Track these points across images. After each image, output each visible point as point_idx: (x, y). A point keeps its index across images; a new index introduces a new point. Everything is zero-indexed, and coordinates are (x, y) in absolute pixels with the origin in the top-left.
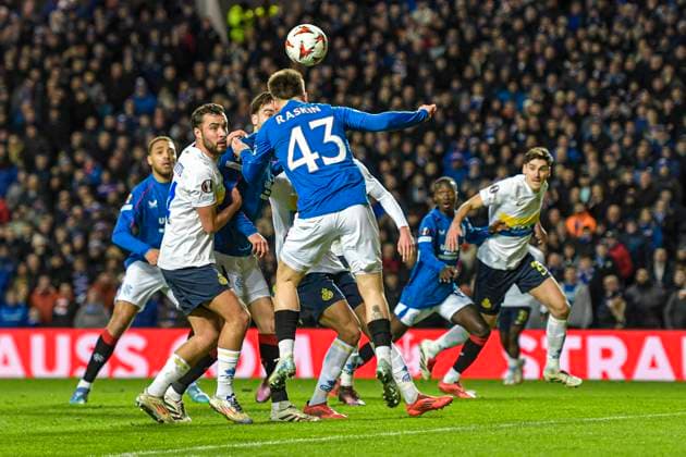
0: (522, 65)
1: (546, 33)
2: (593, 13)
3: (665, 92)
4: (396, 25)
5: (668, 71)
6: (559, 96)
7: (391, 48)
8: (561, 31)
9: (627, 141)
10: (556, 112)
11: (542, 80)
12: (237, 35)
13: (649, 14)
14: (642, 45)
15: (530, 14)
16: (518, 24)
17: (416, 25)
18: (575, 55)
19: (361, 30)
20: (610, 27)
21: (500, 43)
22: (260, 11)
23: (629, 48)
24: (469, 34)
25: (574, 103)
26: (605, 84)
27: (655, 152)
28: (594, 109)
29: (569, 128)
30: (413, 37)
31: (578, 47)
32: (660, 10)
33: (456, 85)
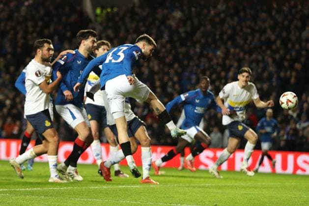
0: (217, 37)
1: (228, 24)
2: (249, 16)
3: (277, 51)
4: (165, 18)
5: (278, 42)
6: (232, 50)
7: (163, 27)
8: (235, 23)
9: (260, 71)
10: (231, 57)
11: (225, 43)
12: (99, 19)
13: (272, 17)
14: (269, 31)
15: (222, 15)
16: (217, 20)
17: (174, 17)
18: (241, 34)
19: (150, 19)
20: (255, 22)
21: (209, 27)
22: (109, 10)
23: (263, 31)
24: (196, 22)
25: (238, 54)
26: (252, 46)
27: (270, 77)
28: (247, 57)
29: (236, 64)
30: (172, 23)
31: (242, 30)
32: (277, 17)
33: (189, 44)
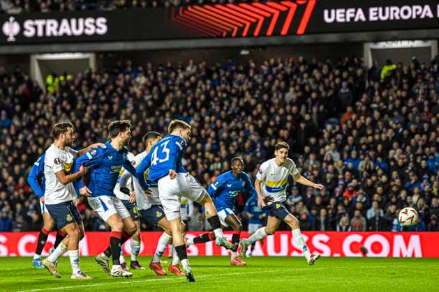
0: (189, 104)
1: (201, 88)
2: (223, 78)
3: (259, 116)
4: (128, 85)
5: (259, 106)
6: (207, 118)
7: (126, 96)
8: (208, 87)
9: (240, 140)
10: (206, 126)
11: (198, 111)
12: (51, 89)
13: (251, 79)
14: (247, 94)
15: (193, 79)
16: (187, 84)
17: (138, 84)
18: (216, 99)
19: (111, 87)
20: (231, 85)
21: (179, 93)
22: (62, 78)
23: (241, 95)
24: (163, 89)
25: (215, 122)
26: (229, 113)
27: (253, 146)
28: (224, 125)
29: (213, 134)
30: (136, 90)
31: (216, 95)
32: (256, 77)
33: (157, 113)
